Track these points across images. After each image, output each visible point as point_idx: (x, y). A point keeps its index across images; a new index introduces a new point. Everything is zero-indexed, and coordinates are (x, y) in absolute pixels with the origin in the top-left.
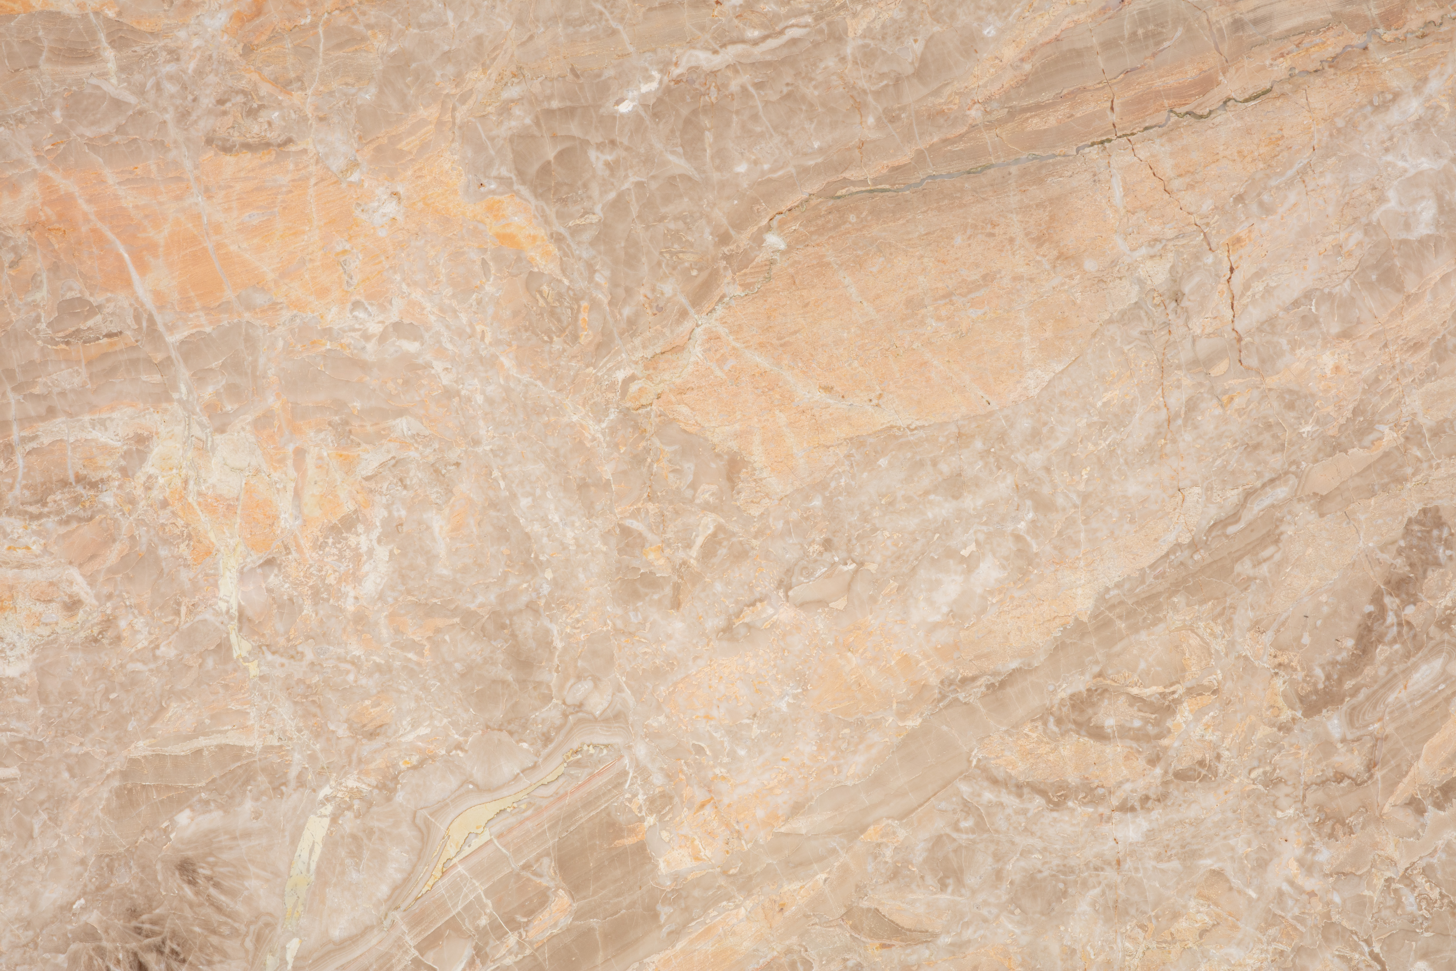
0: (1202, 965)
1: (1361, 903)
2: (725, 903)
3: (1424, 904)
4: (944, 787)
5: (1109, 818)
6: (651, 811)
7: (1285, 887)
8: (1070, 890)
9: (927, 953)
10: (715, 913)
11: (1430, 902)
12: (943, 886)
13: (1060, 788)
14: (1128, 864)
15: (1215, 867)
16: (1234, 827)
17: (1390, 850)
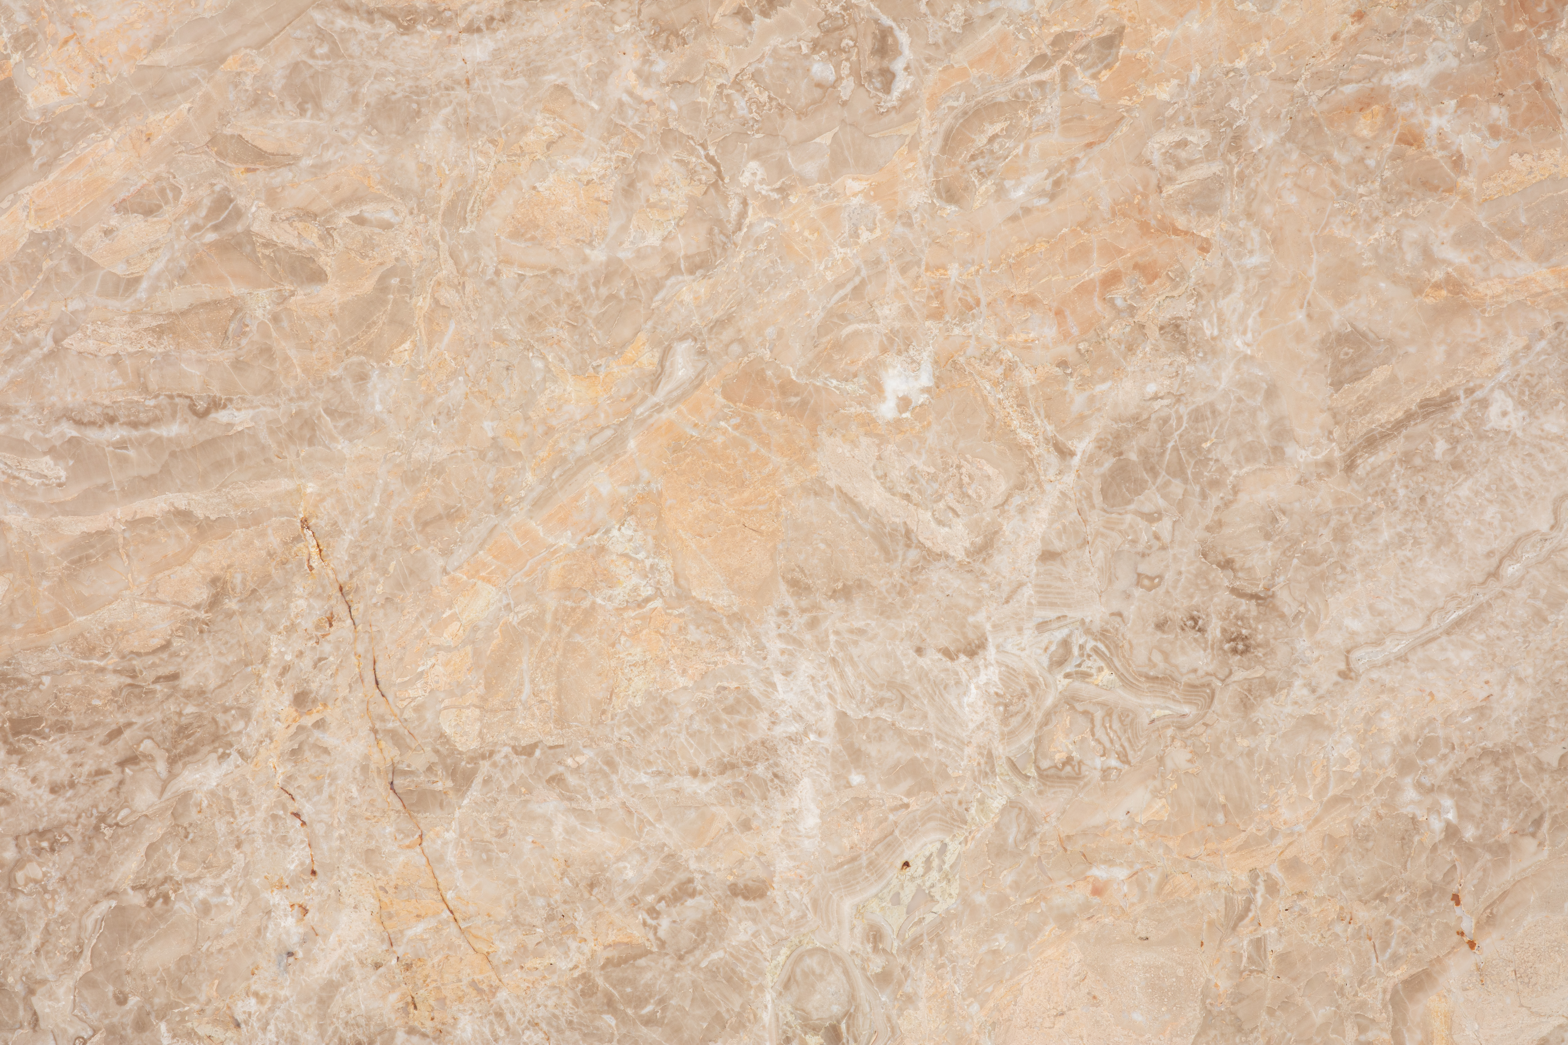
0: (551, 176)
1: (696, 109)
2: (93, 135)
3: (754, 108)
4: (299, 15)
5: (457, 40)
6: (16, 49)
7: (625, 98)
8: (423, 110)
9: (290, 175)
10: (85, 145)
11: (760, 106)
12: (303, 111)
13: (410, 12)
14: (477, 83)
15: (559, 82)
16: (575, 43)
17: (722, 58)
